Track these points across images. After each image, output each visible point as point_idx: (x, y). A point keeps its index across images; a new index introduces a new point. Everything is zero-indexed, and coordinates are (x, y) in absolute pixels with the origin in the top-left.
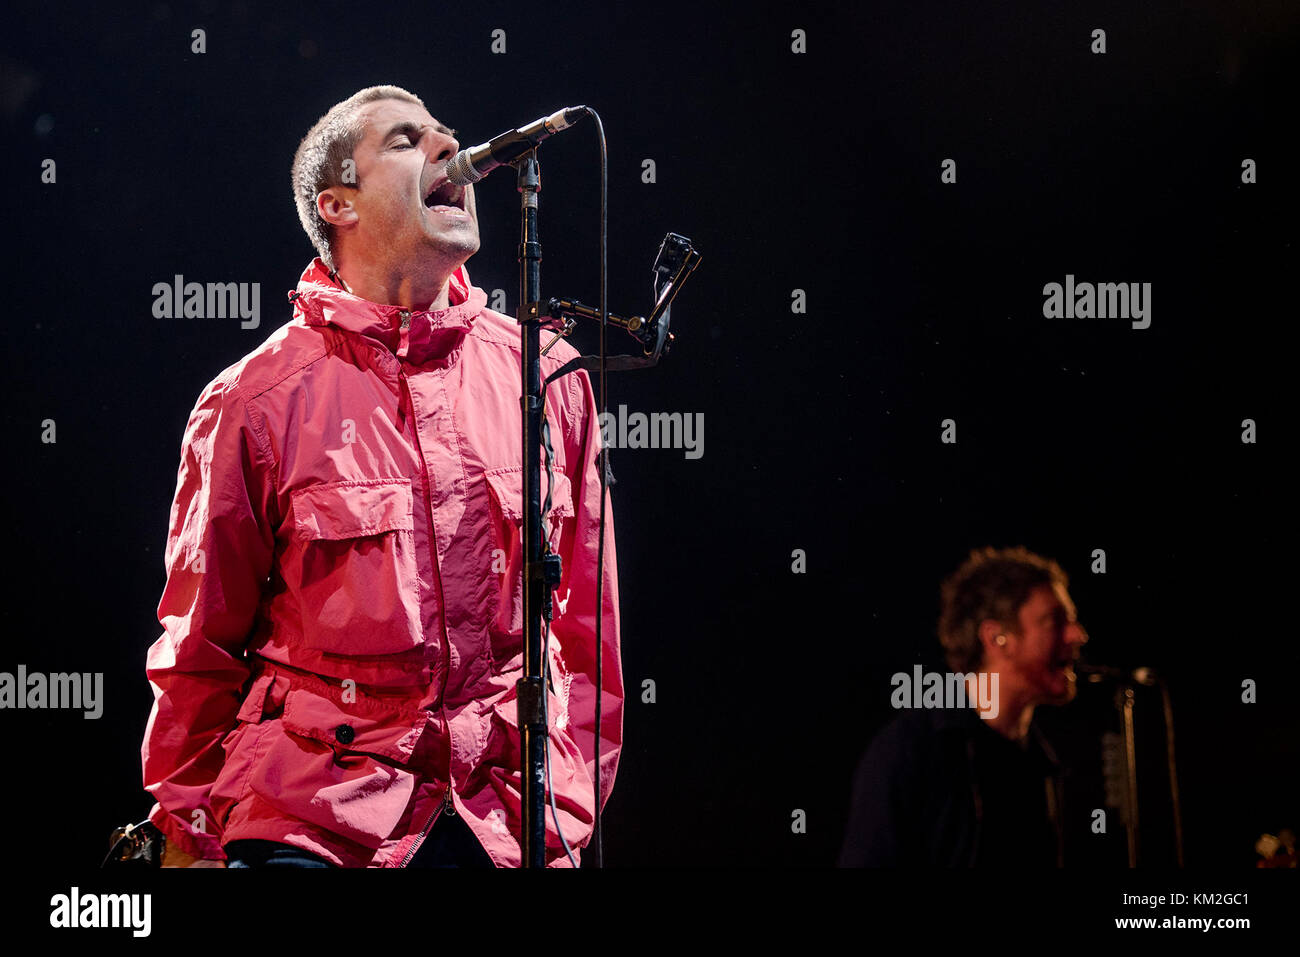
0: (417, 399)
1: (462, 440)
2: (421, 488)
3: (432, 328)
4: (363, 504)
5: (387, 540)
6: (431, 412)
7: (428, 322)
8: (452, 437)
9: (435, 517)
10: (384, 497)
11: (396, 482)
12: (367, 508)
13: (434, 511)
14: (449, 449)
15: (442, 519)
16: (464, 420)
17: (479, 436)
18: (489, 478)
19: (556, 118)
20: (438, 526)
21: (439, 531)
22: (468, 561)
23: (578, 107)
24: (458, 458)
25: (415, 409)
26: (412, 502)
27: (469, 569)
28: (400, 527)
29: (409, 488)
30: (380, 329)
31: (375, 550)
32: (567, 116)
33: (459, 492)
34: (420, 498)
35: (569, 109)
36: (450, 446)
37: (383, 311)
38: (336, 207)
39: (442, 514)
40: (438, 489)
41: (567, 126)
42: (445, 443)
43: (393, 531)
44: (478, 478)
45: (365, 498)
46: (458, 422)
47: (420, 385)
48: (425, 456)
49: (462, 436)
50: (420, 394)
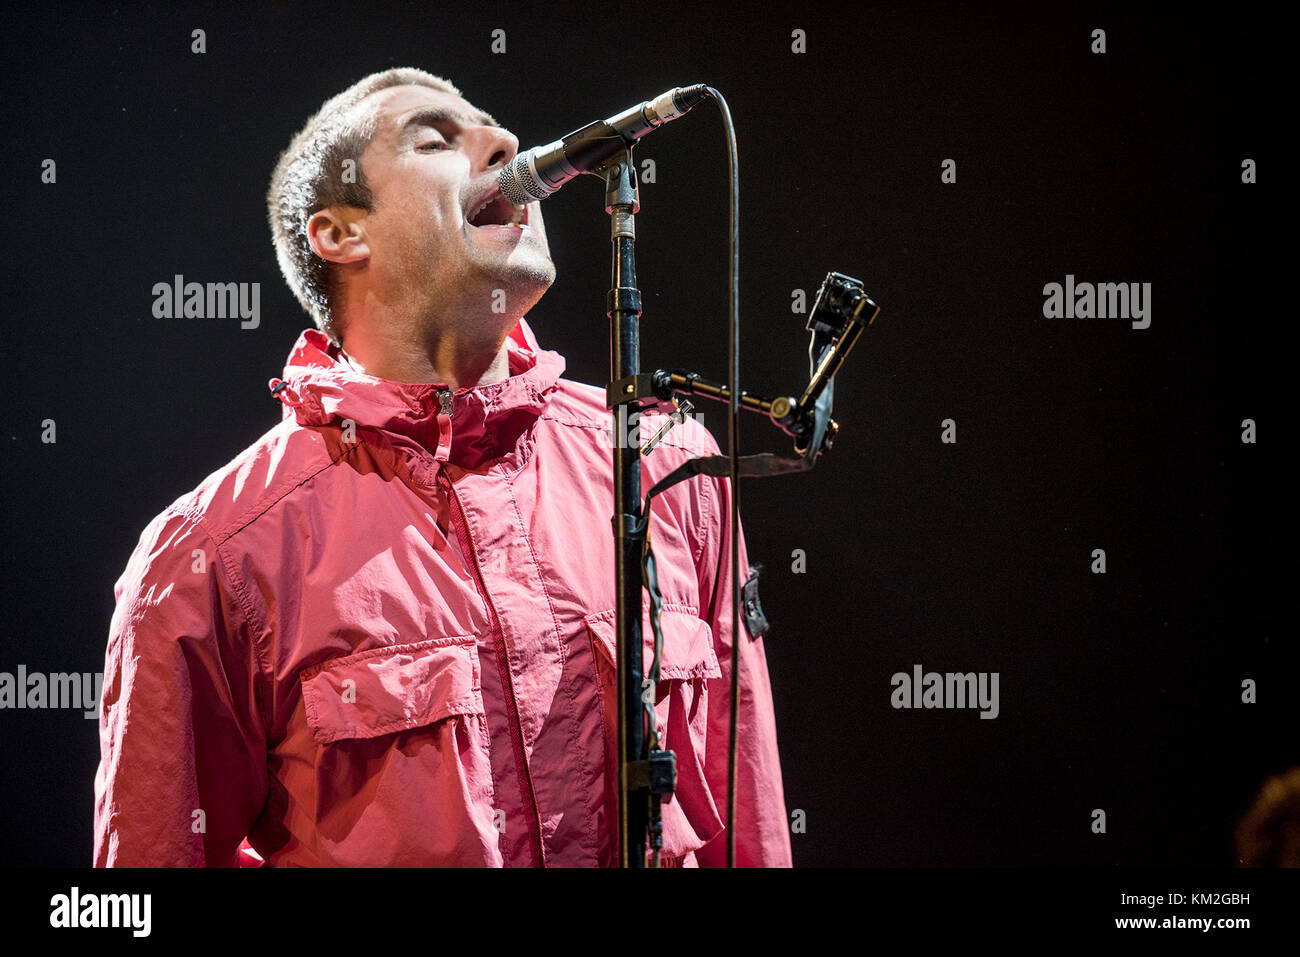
0: (473, 519)
1: (547, 573)
2: (492, 648)
3: (487, 411)
4: (405, 681)
5: (445, 730)
6: (496, 535)
7: (480, 404)
8: (532, 570)
9: (516, 689)
10: (435, 666)
11: (454, 643)
12: (411, 686)
13: (515, 680)
14: (529, 587)
15: (528, 691)
16: (547, 543)
17: (574, 566)
18: (591, 626)
19: (662, 104)
20: (522, 702)
21: (523, 710)
22: (572, 752)
23: (693, 87)
24: (543, 600)
25: (473, 533)
26: (479, 670)
27: (573, 765)
28: (462, 710)
29: (474, 649)
30: (409, 419)
31: (427, 749)
32: (679, 101)
33: (549, 649)
34: (491, 662)
35: (681, 90)
36: (531, 583)
37: (411, 393)
38: (335, 236)
39: (527, 684)
40: (519, 648)
41: (678, 114)
42: (523, 579)
43: (452, 717)
44: (574, 627)
45: (409, 671)
46: (539, 547)
47: (477, 498)
48: (494, 600)
49: (547, 567)
50: (478, 511)
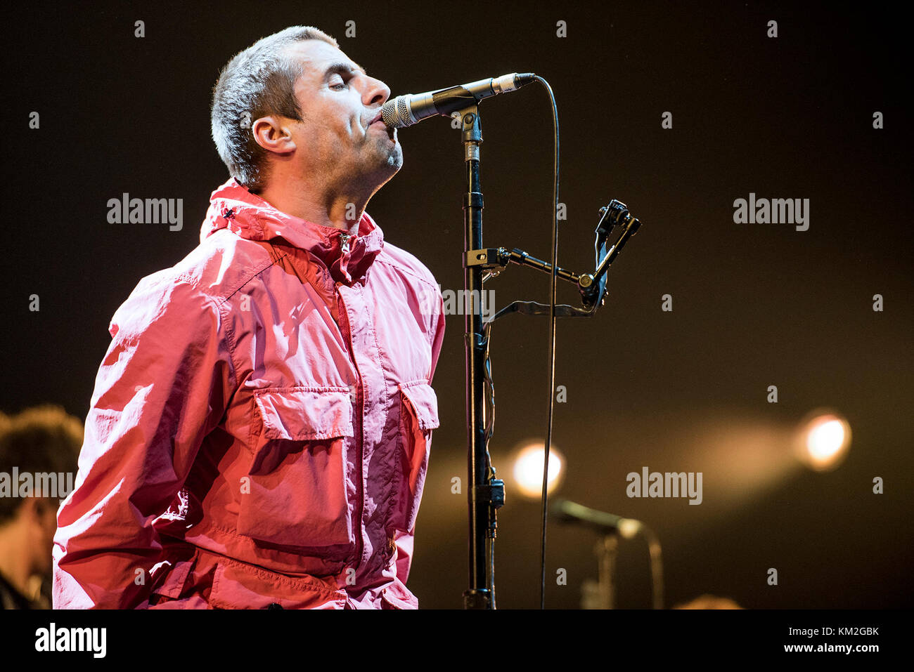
0: (351, 315)
1: (382, 354)
2: (357, 397)
3: (365, 250)
4: (317, 410)
6: (360, 327)
7: (364, 246)
8: (375, 351)
9: (365, 424)
11: (339, 391)
12: (320, 413)
13: (365, 418)
14: (373, 361)
15: (369, 426)
16: (383, 336)
17: (394, 351)
18: (405, 391)
19: (504, 81)
20: (366, 433)
21: (366, 438)
22: (381, 465)
23: (528, 74)
24: (380, 370)
27: (380, 472)
29: (348, 396)
30: (322, 248)
32: (516, 81)
33: (382, 402)
35: (519, 75)
36: (376, 360)
37: (324, 232)
38: (271, 135)
39: (369, 422)
40: (370, 399)
42: (371, 356)
44: (394, 390)
46: (379, 338)
48: (359, 367)
49: (383, 351)
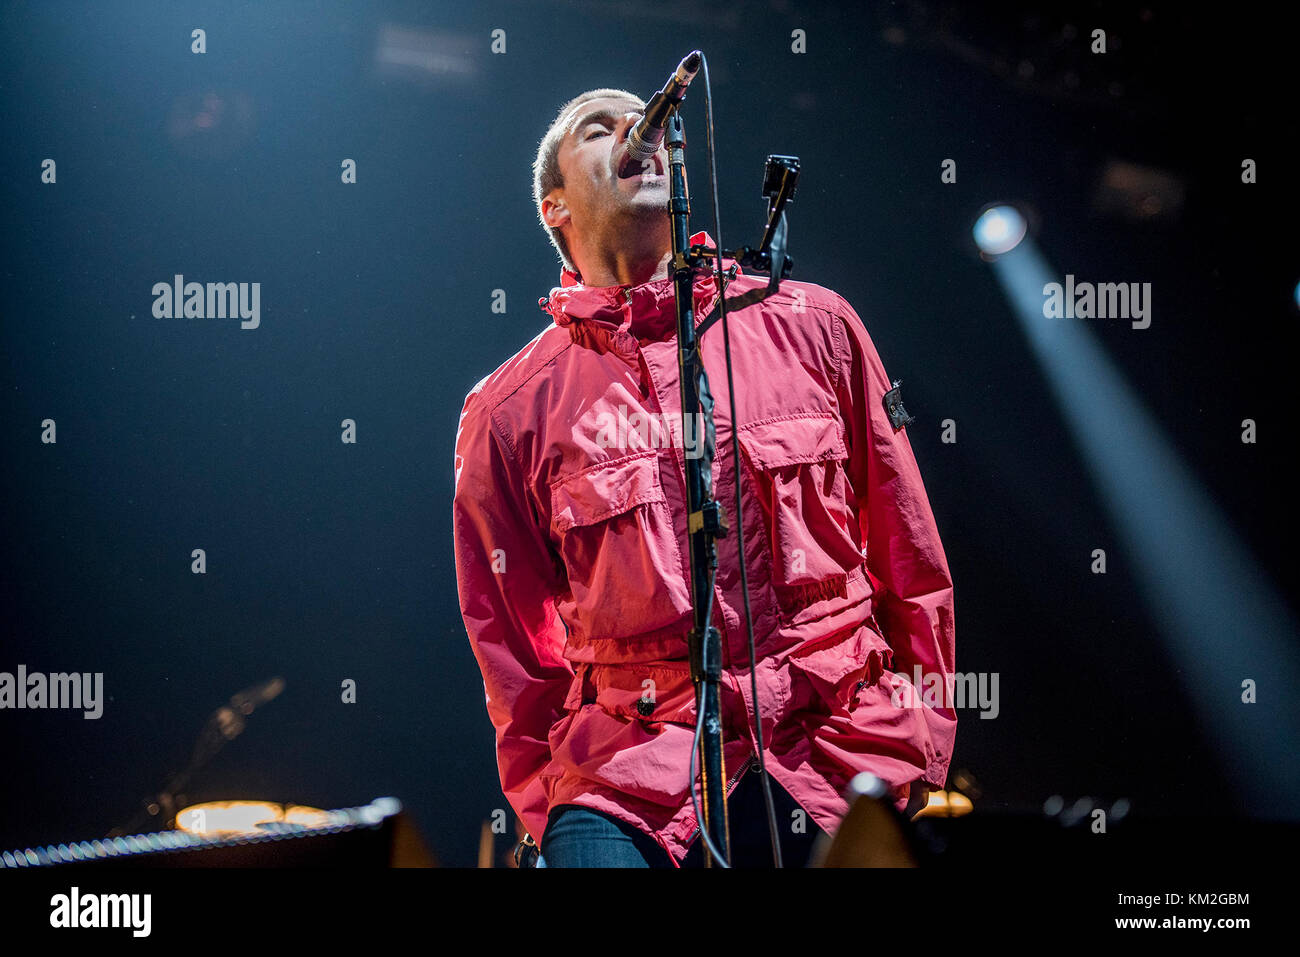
2: (668, 456)
3: (657, 298)
4: (610, 486)
5: (636, 516)
6: (670, 381)
7: (652, 295)
10: (629, 474)
25: (654, 381)
26: (657, 473)
28: (645, 501)
29: (656, 459)
30: (609, 311)
31: (629, 528)
34: (670, 467)
37: (610, 293)
43: (639, 506)
44: (726, 436)
45: (613, 478)
47: (657, 357)
50: (657, 365)
